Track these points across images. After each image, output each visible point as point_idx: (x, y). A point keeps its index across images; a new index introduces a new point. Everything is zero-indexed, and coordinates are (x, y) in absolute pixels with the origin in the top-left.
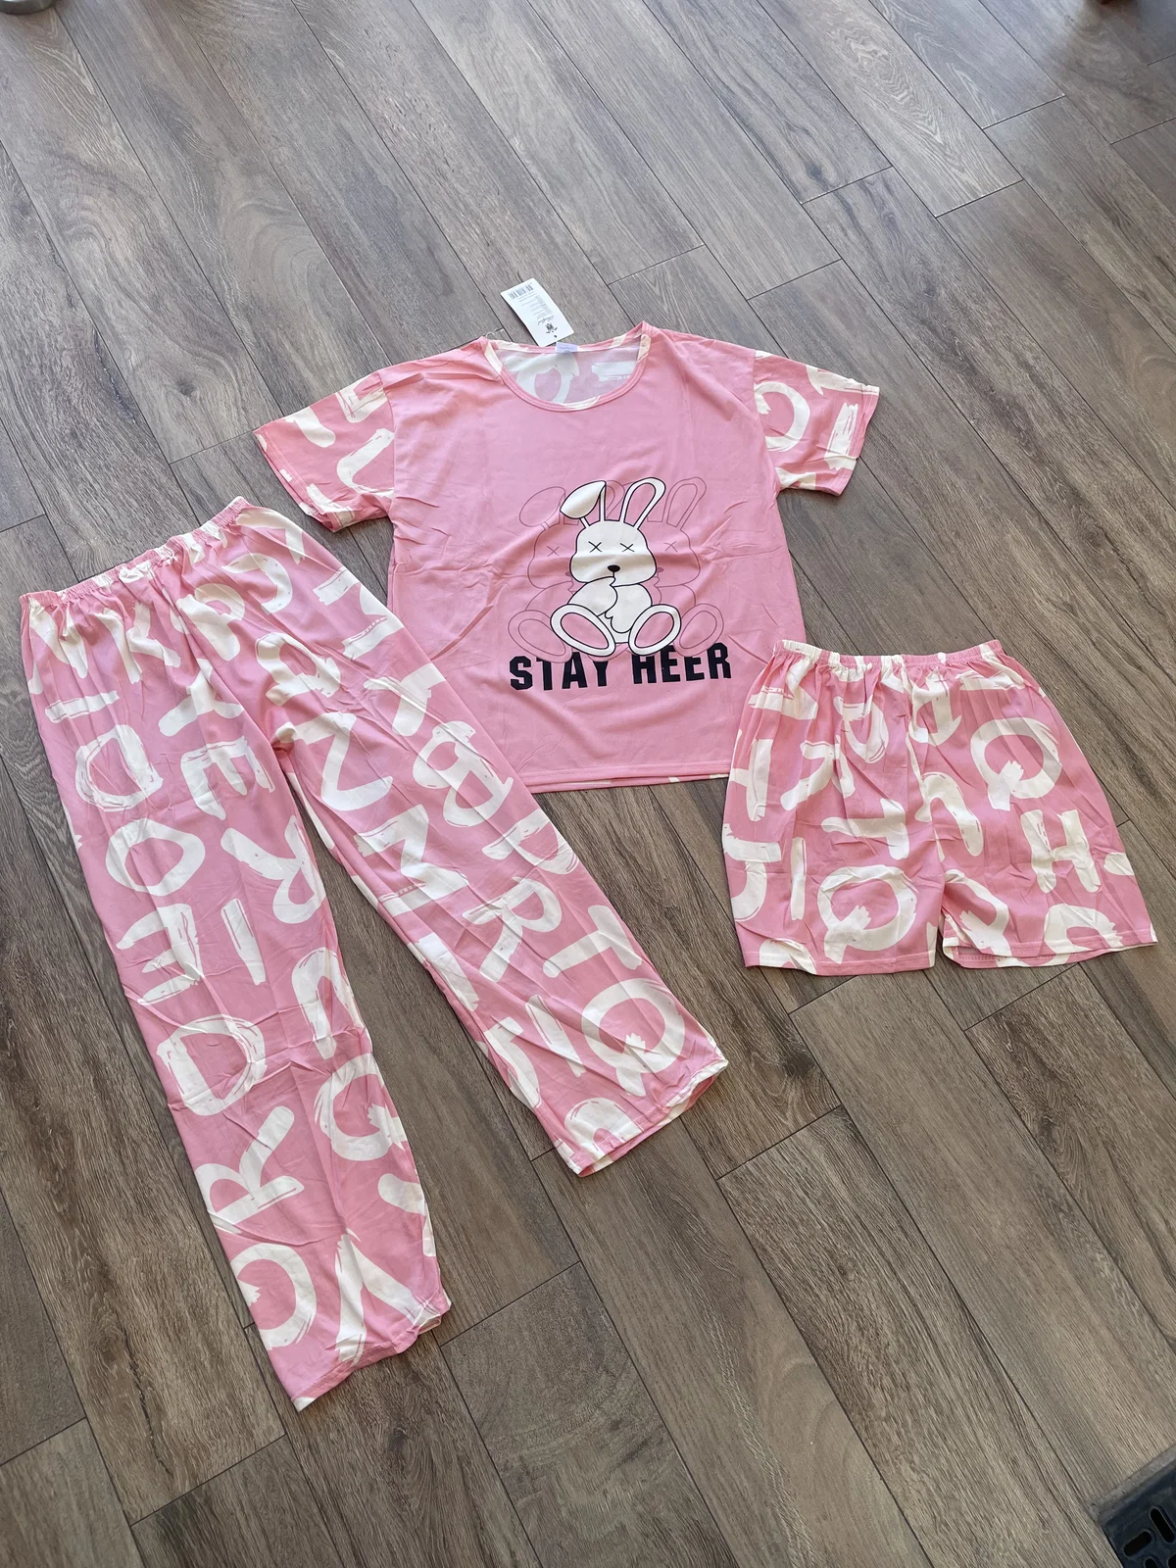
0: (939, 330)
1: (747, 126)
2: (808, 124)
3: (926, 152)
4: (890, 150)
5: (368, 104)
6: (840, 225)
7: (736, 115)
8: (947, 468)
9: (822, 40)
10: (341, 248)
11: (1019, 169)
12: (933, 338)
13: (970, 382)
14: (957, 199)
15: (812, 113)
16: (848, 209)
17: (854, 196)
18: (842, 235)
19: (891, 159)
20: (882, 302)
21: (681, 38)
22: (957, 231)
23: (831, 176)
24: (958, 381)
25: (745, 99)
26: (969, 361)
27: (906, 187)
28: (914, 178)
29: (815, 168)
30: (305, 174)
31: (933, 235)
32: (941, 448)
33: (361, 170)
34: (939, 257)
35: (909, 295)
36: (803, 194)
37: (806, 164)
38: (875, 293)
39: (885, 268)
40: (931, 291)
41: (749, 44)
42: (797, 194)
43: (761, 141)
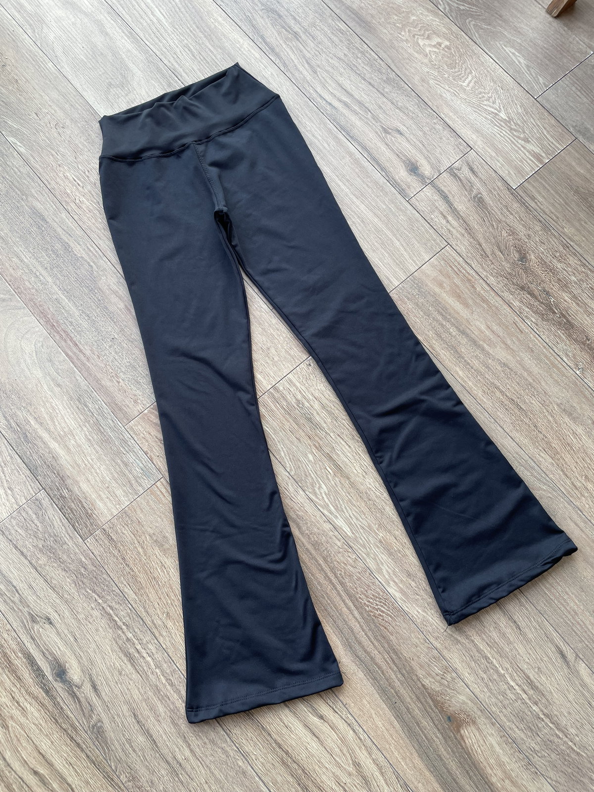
0: (536, 293)
1: (352, 137)
2: (399, 124)
3: (496, 129)
4: (467, 133)
5: (53, 182)
6: (442, 213)
7: (342, 129)
8: (567, 419)
9: (395, 43)
10: (57, 322)
11: (571, 130)
12: (532, 301)
13: (570, 336)
14: (528, 169)
15: (401, 114)
16: (445, 198)
17: (448, 184)
18: (444, 222)
19: (471, 143)
20: (486, 276)
21: (285, 65)
22: (533, 198)
23: (426, 169)
24: (560, 337)
25: (345, 111)
26: (564, 317)
27: (486, 167)
28: (491, 157)
29: (413, 164)
30: (15, 259)
31: (516, 205)
32: (559, 402)
33: (58, 246)
34: (523, 226)
35: (507, 266)
36: (408, 191)
37: (404, 162)
38: (480, 270)
39: (484, 245)
40: (523, 258)
41: (340, 59)
42: (402, 192)
43: (365, 148)
